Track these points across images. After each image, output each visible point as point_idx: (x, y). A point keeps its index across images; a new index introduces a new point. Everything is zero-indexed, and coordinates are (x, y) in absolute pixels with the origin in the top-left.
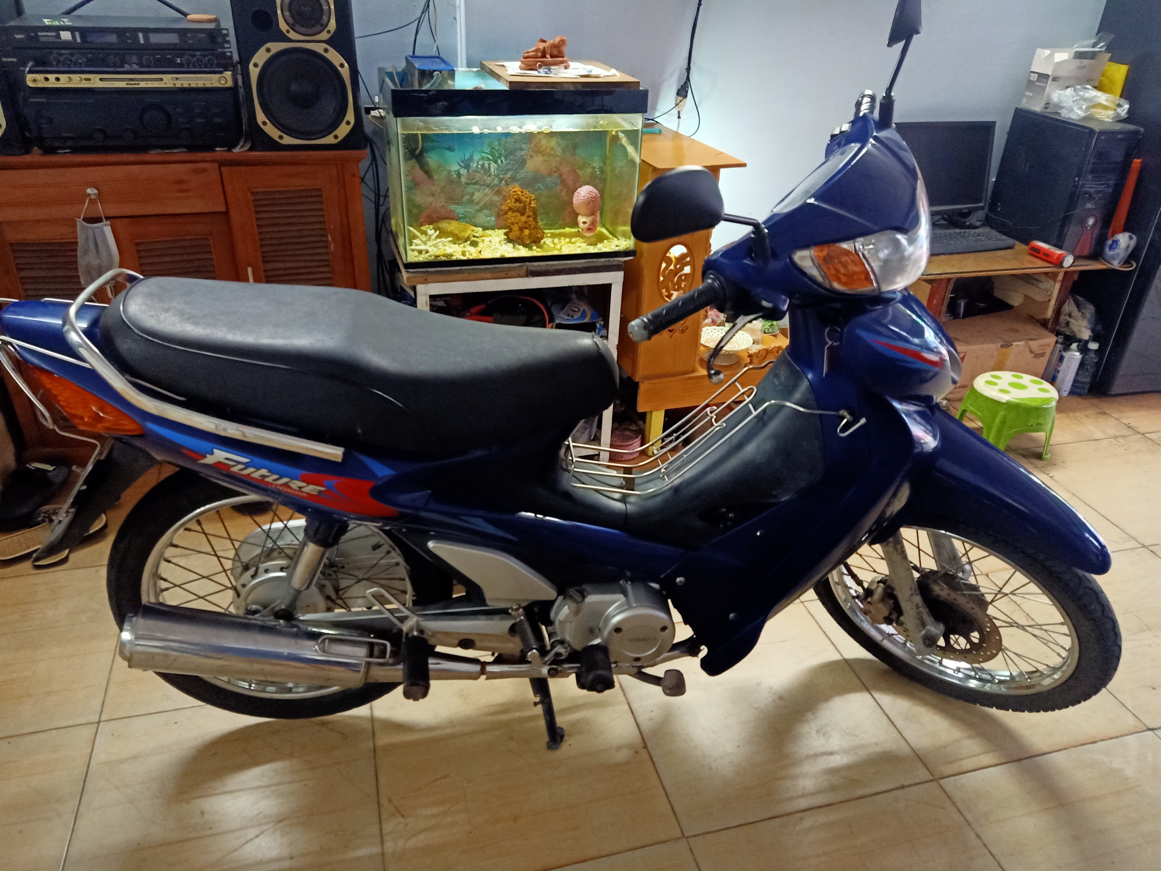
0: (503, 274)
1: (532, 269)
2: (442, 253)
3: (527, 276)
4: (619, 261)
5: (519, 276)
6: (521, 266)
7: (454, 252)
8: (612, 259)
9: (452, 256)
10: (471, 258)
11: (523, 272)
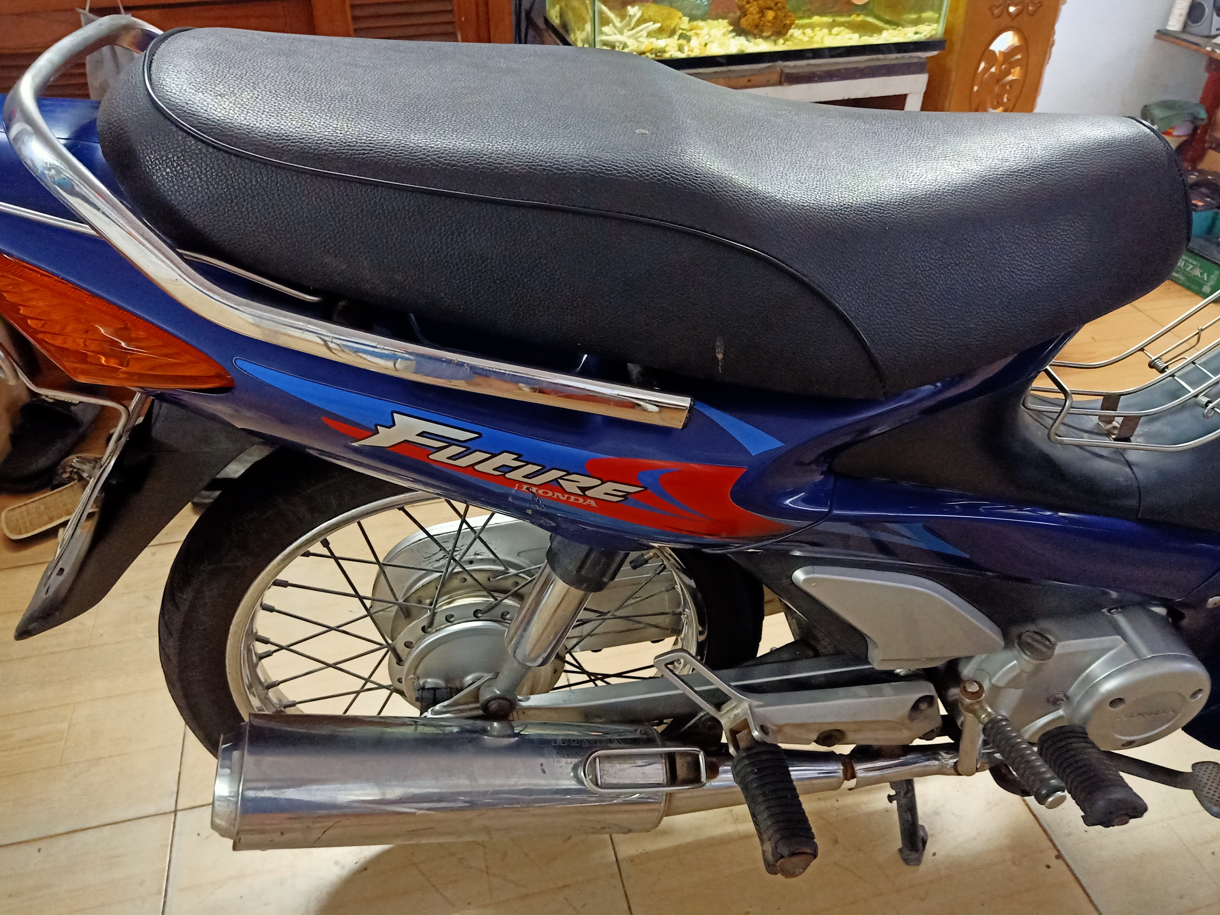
0: (744, 81)
1: (787, 71)
2: (649, 48)
3: (780, 83)
4: (919, 58)
5: (767, 84)
6: (769, 67)
7: (666, 46)
8: (907, 55)
9: (664, 52)
10: (693, 55)
11: (775, 77)
